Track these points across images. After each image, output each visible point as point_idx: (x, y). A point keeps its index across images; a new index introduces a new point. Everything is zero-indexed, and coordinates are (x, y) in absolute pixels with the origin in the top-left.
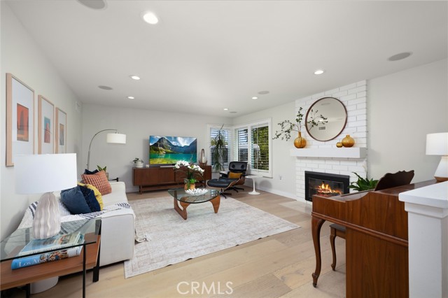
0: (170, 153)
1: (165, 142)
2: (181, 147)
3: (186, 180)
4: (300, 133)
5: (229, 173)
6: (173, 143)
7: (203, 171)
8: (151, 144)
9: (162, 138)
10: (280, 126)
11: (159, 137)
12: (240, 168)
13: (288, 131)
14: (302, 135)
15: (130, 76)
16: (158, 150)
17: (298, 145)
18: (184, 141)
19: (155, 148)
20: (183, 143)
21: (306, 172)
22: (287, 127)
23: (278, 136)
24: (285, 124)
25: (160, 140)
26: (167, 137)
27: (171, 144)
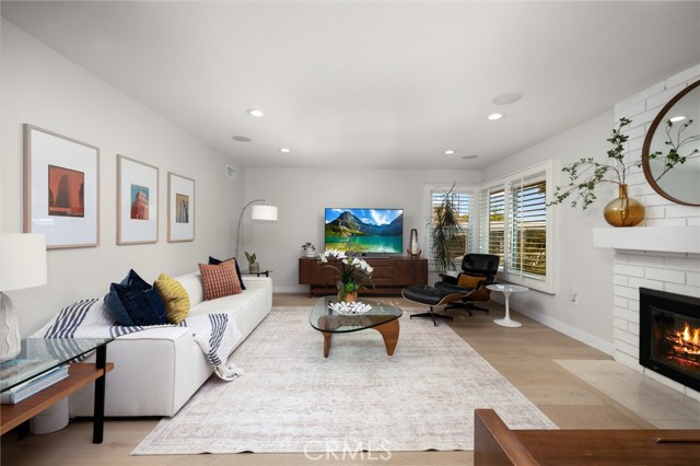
0: (357, 235)
1: (350, 219)
2: (376, 226)
3: (340, 284)
4: (623, 188)
5: (459, 275)
6: (364, 220)
7: (370, 270)
8: (327, 222)
9: (346, 213)
10: (568, 175)
11: (341, 211)
12: (485, 267)
13: (591, 186)
14: (631, 194)
15: (248, 111)
16: (340, 231)
17: (619, 219)
18: (381, 218)
19: (334, 228)
20: (380, 219)
21: (641, 289)
22: (585, 174)
23: (561, 199)
24: (579, 170)
25: (343, 216)
26: (353, 210)
27: (360, 222)
